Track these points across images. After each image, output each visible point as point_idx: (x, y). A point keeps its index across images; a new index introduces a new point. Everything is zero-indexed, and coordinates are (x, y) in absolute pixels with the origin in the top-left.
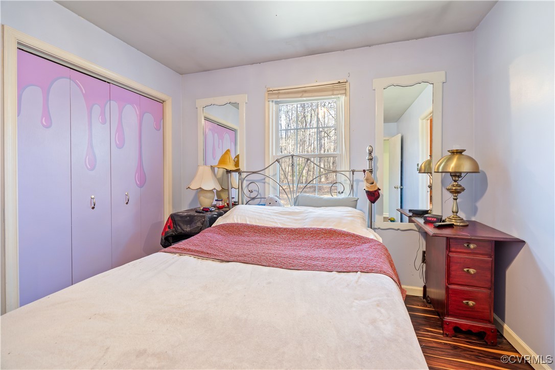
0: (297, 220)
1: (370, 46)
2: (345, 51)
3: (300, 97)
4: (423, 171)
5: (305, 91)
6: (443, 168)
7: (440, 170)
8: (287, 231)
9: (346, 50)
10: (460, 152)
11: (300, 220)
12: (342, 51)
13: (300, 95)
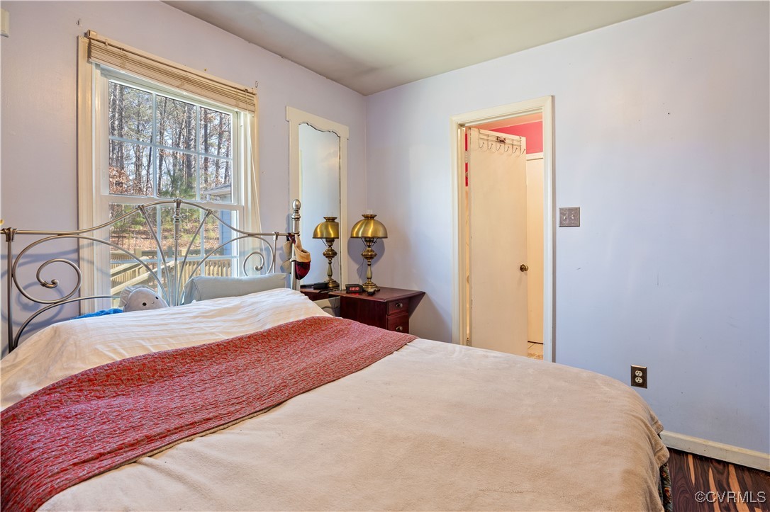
0: (240, 320)
1: (283, 56)
2: (251, 44)
3: (178, 87)
4: (319, 236)
5: (189, 81)
6: (363, 233)
7: (360, 235)
8: (256, 339)
9: (253, 43)
10: (372, 217)
11: (247, 318)
12: (247, 42)
13: (178, 83)
